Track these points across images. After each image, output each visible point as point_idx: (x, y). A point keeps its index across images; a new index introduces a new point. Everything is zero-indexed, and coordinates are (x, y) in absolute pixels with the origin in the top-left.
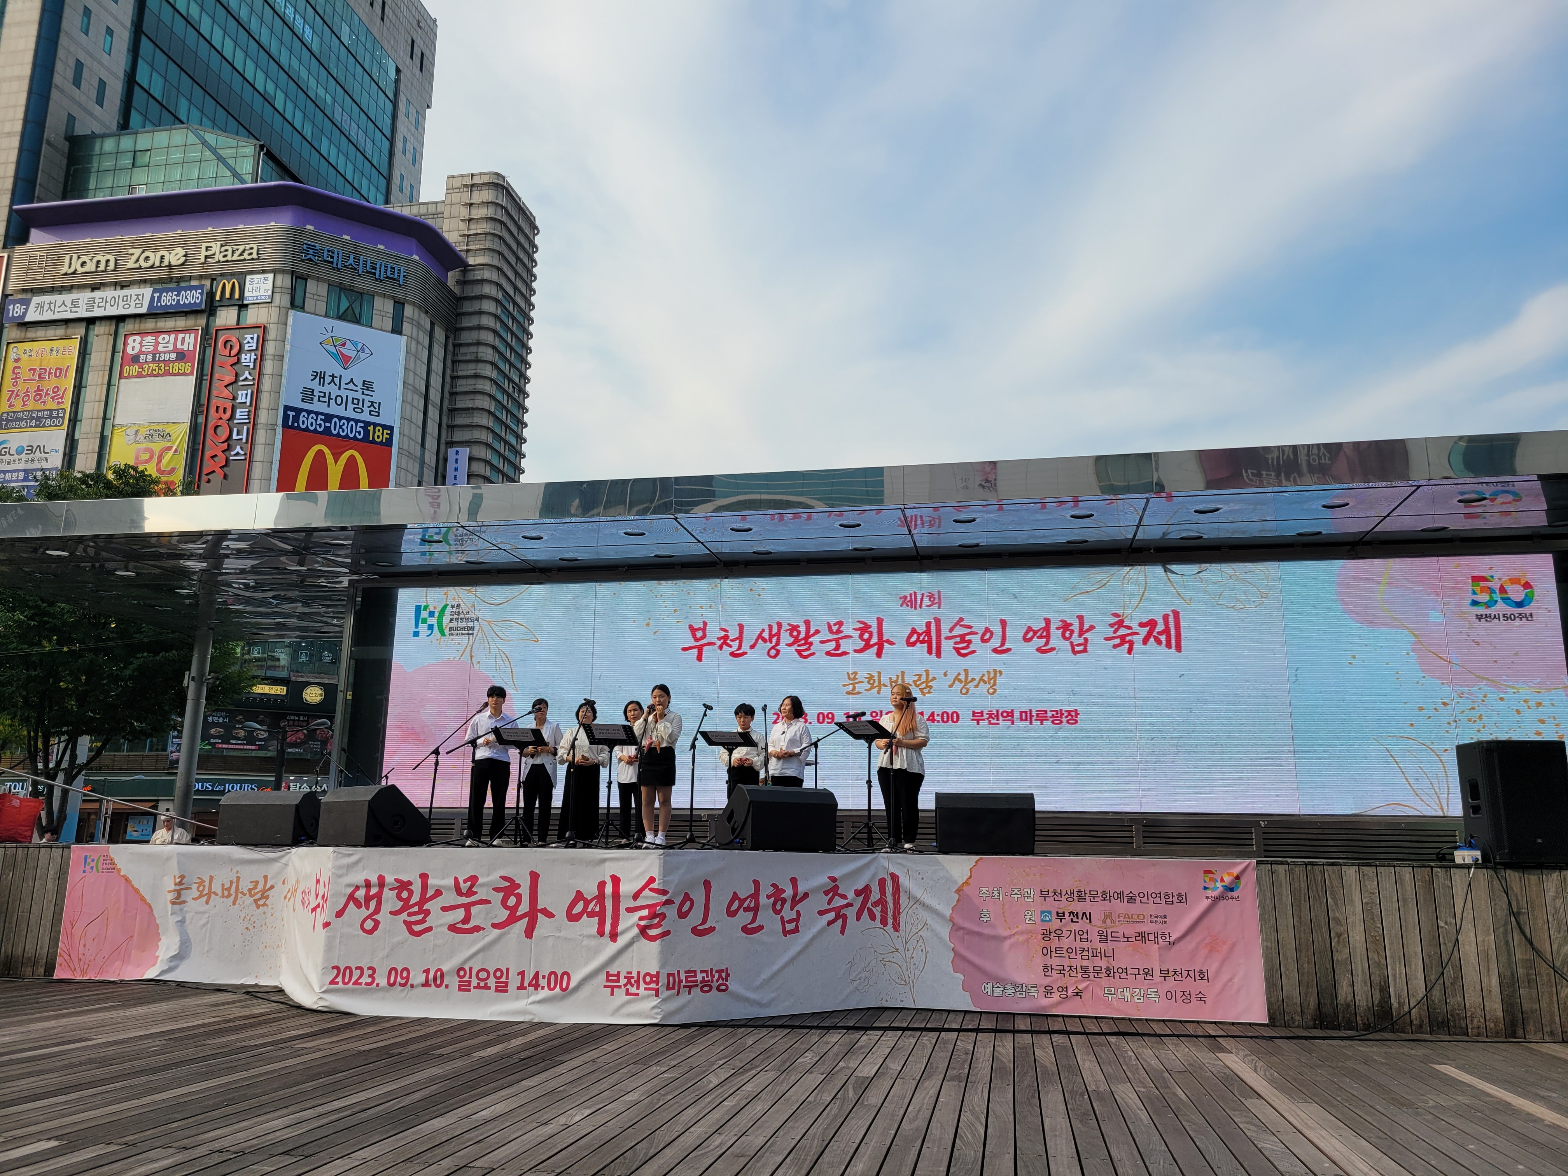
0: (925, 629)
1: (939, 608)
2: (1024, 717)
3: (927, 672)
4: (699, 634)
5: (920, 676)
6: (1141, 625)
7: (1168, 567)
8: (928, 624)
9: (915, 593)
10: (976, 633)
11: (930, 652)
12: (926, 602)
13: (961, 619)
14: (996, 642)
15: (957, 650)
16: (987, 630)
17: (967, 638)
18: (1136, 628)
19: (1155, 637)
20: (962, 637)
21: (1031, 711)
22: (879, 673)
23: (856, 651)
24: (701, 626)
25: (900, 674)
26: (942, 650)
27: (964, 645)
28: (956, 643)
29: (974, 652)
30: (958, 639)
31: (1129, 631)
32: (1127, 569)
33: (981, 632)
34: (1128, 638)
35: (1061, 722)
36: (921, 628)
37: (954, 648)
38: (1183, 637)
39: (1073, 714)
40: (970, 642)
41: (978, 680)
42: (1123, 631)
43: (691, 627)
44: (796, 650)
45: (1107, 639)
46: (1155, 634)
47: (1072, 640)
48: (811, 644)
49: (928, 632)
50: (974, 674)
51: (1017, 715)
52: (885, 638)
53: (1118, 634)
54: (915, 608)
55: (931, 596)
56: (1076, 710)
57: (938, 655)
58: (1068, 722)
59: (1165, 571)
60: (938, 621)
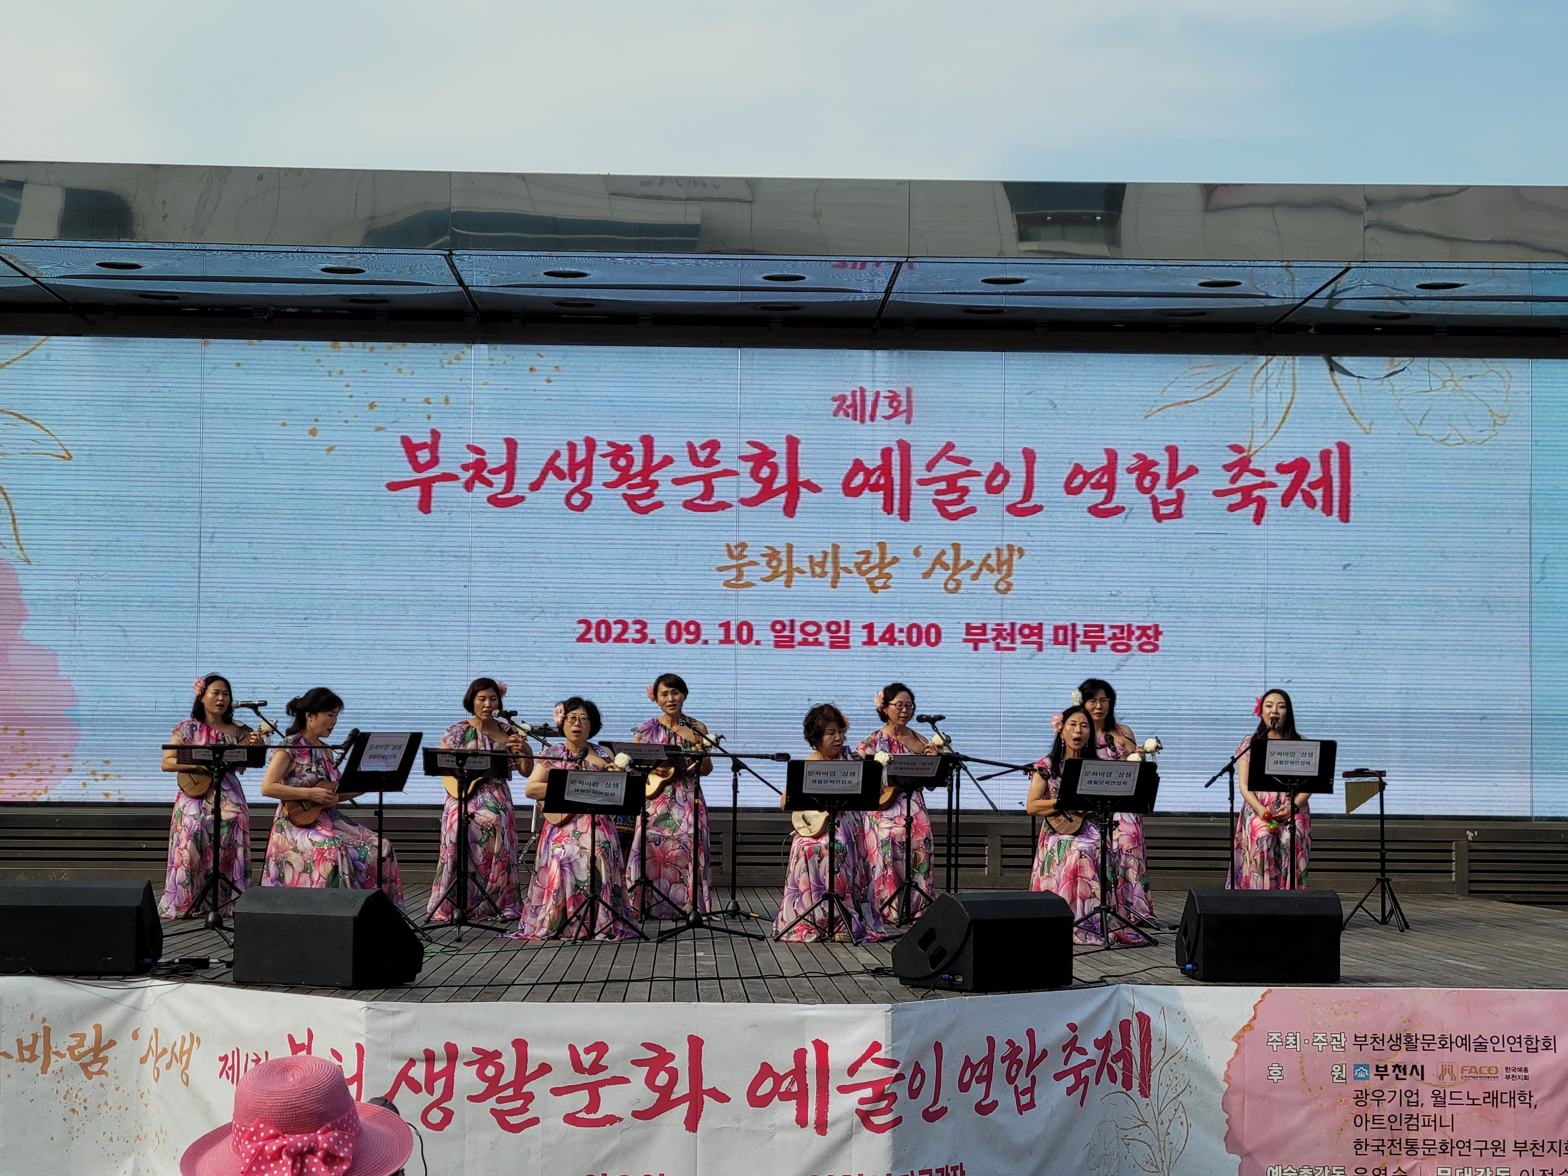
0: (880, 463)
1: (908, 422)
2: (1061, 638)
3: (882, 546)
4: (424, 456)
5: (868, 554)
6: (1282, 469)
7: (1334, 358)
8: (887, 453)
9: (862, 390)
10: (977, 474)
11: (888, 508)
12: (884, 409)
13: (950, 446)
14: (1014, 492)
15: (941, 506)
16: (998, 469)
17: (961, 483)
18: (1272, 476)
19: (1303, 491)
20: (951, 480)
21: (1074, 626)
22: (790, 547)
23: (745, 502)
24: (428, 440)
25: (830, 550)
26: (913, 504)
27: (954, 496)
28: (938, 492)
29: (972, 510)
30: (943, 485)
31: (1260, 480)
32: (1262, 359)
33: (986, 472)
34: (1256, 493)
35: (1129, 648)
36: (873, 461)
37: (935, 501)
38: (1353, 494)
39: (1150, 632)
40: (965, 490)
41: (977, 563)
42: (1247, 479)
43: (406, 442)
44: (625, 496)
45: (1218, 493)
46: (1304, 486)
47: (1155, 492)
48: (655, 484)
49: (885, 468)
50: (971, 554)
51: (1048, 633)
52: (802, 477)
53: (1240, 483)
54: (862, 421)
55: (893, 398)
56: (1157, 626)
57: (905, 515)
58: (1140, 647)
59: (1332, 370)
60: (905, 447)
